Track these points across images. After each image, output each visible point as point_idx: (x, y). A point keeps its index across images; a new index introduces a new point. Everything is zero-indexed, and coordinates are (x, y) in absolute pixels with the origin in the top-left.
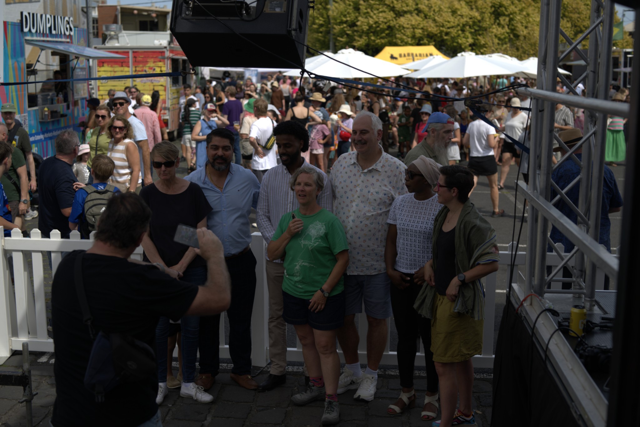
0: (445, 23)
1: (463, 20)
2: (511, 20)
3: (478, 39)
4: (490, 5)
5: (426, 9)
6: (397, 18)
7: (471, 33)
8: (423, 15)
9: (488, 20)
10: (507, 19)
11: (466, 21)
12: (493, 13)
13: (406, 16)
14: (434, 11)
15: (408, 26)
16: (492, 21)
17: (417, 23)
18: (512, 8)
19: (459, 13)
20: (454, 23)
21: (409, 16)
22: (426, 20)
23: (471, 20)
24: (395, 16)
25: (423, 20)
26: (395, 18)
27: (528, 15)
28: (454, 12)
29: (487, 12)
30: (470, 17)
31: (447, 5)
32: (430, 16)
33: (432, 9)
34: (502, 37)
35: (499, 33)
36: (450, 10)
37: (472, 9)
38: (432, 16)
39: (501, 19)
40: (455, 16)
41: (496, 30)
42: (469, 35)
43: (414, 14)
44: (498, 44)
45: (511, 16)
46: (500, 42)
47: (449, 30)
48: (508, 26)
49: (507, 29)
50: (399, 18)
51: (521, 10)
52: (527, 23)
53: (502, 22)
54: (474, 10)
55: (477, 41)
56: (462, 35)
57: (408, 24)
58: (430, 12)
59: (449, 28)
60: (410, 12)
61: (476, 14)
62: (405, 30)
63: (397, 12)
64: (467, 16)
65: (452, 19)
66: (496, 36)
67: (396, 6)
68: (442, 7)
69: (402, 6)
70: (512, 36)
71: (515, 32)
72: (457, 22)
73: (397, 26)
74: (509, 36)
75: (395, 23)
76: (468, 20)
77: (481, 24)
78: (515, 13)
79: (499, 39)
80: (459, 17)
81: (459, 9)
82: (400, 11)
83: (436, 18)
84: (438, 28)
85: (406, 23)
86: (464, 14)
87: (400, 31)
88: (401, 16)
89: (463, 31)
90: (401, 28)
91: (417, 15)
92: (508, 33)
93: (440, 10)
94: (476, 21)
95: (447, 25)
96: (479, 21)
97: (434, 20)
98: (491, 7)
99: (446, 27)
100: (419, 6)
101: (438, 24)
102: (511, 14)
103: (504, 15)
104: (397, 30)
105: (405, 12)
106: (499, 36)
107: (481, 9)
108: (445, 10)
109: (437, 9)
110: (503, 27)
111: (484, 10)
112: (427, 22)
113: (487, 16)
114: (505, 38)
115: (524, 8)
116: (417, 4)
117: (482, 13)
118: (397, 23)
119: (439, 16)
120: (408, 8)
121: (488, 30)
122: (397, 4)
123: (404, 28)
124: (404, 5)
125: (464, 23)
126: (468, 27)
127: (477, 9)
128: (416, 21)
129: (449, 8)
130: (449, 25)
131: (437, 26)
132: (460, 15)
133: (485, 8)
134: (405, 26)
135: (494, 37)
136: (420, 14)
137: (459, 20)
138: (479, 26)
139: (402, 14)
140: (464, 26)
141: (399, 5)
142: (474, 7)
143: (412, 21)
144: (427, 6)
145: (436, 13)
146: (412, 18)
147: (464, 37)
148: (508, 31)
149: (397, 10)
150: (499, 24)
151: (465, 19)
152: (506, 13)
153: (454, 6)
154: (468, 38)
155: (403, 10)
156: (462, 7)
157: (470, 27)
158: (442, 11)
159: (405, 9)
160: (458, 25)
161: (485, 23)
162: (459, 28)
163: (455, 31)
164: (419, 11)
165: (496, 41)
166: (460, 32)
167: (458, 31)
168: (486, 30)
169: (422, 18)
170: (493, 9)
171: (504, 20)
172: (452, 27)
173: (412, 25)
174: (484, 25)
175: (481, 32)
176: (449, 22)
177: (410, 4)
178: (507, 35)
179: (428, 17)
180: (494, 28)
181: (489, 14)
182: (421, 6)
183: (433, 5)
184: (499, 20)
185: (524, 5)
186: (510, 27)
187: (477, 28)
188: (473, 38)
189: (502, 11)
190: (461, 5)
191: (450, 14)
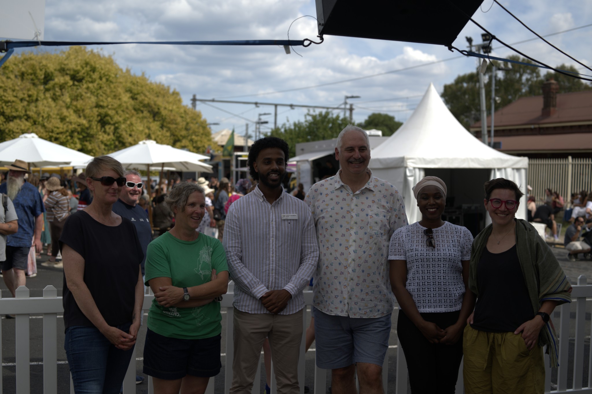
0: (55, 129)
1: (72, 127)
2: (116, 129)
3: (85, 145)
4: (97, 113)
5: (35, 116)
6: (7, 123)
7: (79, 139)
8: (32, 121)
9: (95, 127)
10: (112, 128)
11: (75, 128)
12: (99, 121)
13: (15, 121)
14: (43, 117)
15: (17, 131)
16: (99, 128)
17: (26, 128)
18: (116, 118)
19: (68, 120)
20: (63, 129)
21: (17, 121)
22: (35, 126)
23: (79, 127)
24: (5, 120)
25: (32, 125)
26: (5, 122)
27: (131, 124)
28: (63, 119)
29: (94, 120)
30: (78, 124)
31: (56, 112)
32: (39, 122)
33: (41, 115)
34: (108, 143)
35: (105, 139)
36: (58, 117)
37: (80, 117)
38: (41, 122)
39: (107, 127)
40: (64, 122)
41: (102, 137)
42: (77, 141)
43: (23, 120)
44: (105, 149)
45: (117, 125)
46: (106, 148)
47: (58, 136)
48: (114, 134)
49: (112, 136)
50: (8, 123)
51: (125, 120)
52: (131, 131)
53: (107, 130)
54: (82, 118)
55: (84, 147)
56: (71, 141)
57: (17, 129)
58: (39, 118)
59: (58, 134)
60: (20, 117)
61: (84, 122)
62: (15, 134)
63: (7, 117)
64: (75, 123)
65: (61, 125)
66: (102, 142)
67: (5, 111)
68: (51, 114)
69: (11, 112)
70: (117, 143)
71: (121, 139)
72: (65, 129)
73: (7, 131)
74: (115, 143)
75: (5, 127)
76: (77, 127)
77: (89, 131)
78: (120, 122)
79: (106, 145)
80: (67, 124)
81: (67, 117)
82: (10, 115)
83: (46, 124)
84: (47, 134)
85: (16, 127)
86: (72, 121)
87: (10, 135)
88: (11, 121)
89: (72, 137)
90: (11, 132)
91: (27, 120)
92: (113, 140)
93: (49, 116)
94: (84, 128)
95: (56, 131)
96: (87, 128)
97: (43, 126)
98: (98, 116)
99: (56, 132)
100: (28, 113)
101: (47, 130)
102: (116, 123)
103: (109, 124)
104: (7, 134)
105: (15, 117)
106: (105, 142)
107: (89, 117)
108: (54, 116)
109: (45, 115)
110: (109, 134)
111: (91, 119)
112: (36, 128)
113: (94, 124)
114: (111, 144)
115: (128, 118)
116: (26, 111)
117: (90, 121)
118: (7, 128)
119: (49, 122)
120: (18, 113)
121: (95, 136)
122: (7, 109)
123: (13, 132)
124: (13, 110)
125: (73, 129)
126: (76, 134)
127: (85, 117)
128: (26, 125)
129: (58, 114)
130: (58, 131)
131: (46, 132)
132: (68, 122)
133: (92, 116)
134: (15, 130)
135: (100, 143)
136: (29, 120)
137: (67, 126)
138: (87, 133)
139: (11, 119)
140: (73, 132)
141: (9, 111)
142: (81, 115)
143: (21, 126)
144: (36, 113)
145: (44, 119)
146: (21, 123)
147: (72, 143)
148: (114, 138)
149: (6, 115)
150: (105, 132)
151: (73, 126)
152: (112, 122)
153: (62, 114)
154: (76, 143)
155: (13, 115)
156: (70, 115)
157: (78, 133)
158: (51, 117)
159: (14, 114)
160: (67, 131)
161: (92, 130)
162: (68, 134)
163: (64, 136)
164: (28, 118)
165: (103, 147)
166: (69, 138)
167: (67, 136)
168: (92, 136)
169: (31, 123)
170: (99, 118)
171: (110, 128)
172: (61, 133)
173: (21, 130)
174: (92, 132)
175: (88, 139)
176: (58, 128)
177: (20, 109)
178: (112, 142)
179: (37, 123)
180: (100, 135)
181: (96, 123)
182: (30, 113)
183: (42, 112)
184: (105, 129)
185: (127, 116)
186: (116, 134)
187: (85, 135)
188: (81, 144)
189: (108, 120)
190: (69, 112)
191: (59, 121)
